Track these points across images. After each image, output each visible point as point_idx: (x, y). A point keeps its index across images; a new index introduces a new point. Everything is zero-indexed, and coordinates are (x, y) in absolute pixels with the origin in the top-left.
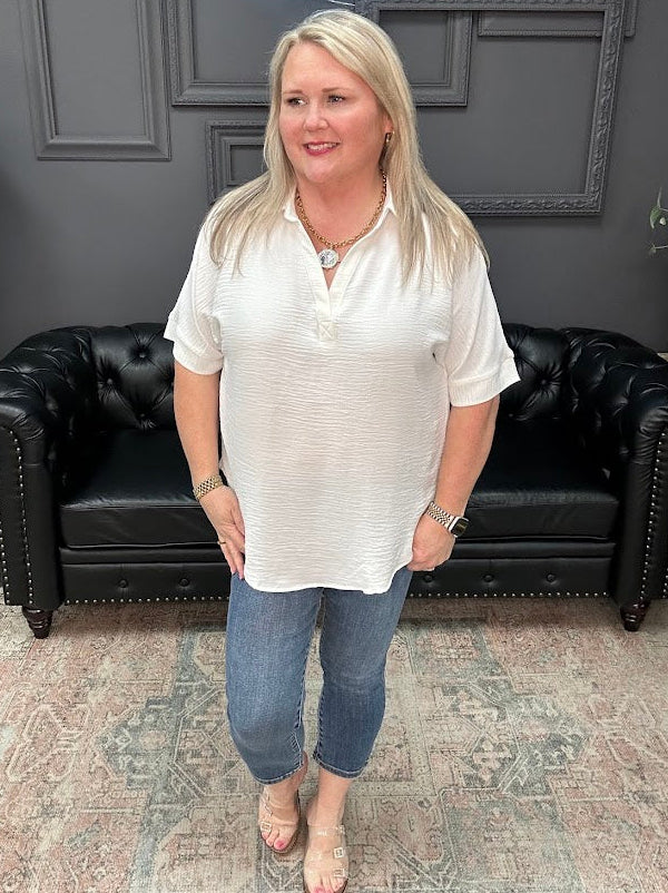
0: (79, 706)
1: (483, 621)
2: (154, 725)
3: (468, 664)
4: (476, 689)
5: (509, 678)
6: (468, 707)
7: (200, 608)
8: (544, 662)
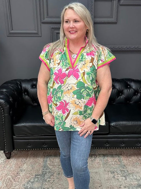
0: (18, 176)
1: (121, 154)
2: (37, 181)
3: (117, 166)
4: (119, 172)
5: (128, 169)
6: (117, 177)
7: (49, 151)
8: (137, 165)
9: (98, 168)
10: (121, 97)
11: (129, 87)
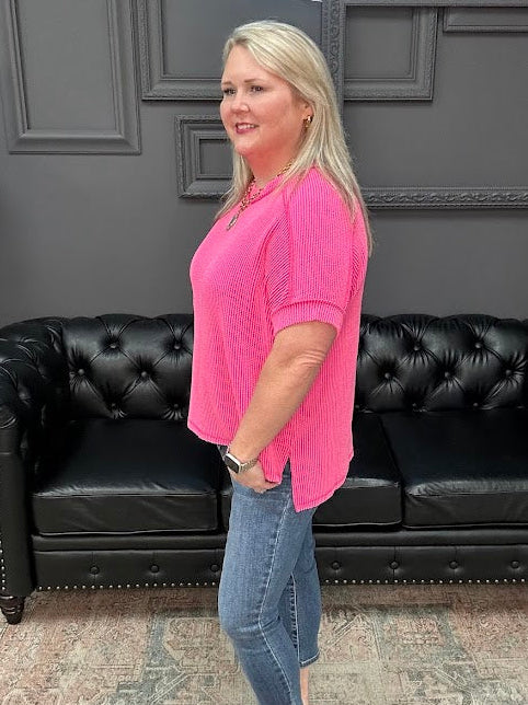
0: (51, 691)
1: (448, 606)
3: (433, 650)
4: (441, 674)
5: (474, 663)
6: (434, 692)
7: (169, 594)
8: (509, 648)
9: (360, 657)
10: (450, 385)
11: (478, 346)
